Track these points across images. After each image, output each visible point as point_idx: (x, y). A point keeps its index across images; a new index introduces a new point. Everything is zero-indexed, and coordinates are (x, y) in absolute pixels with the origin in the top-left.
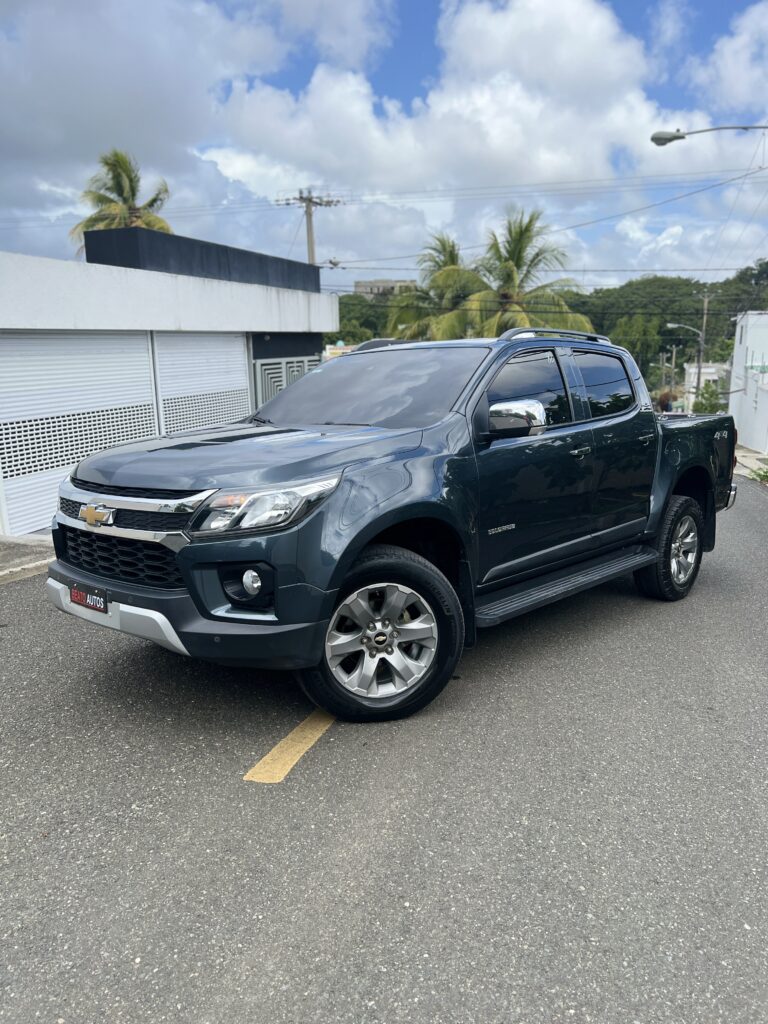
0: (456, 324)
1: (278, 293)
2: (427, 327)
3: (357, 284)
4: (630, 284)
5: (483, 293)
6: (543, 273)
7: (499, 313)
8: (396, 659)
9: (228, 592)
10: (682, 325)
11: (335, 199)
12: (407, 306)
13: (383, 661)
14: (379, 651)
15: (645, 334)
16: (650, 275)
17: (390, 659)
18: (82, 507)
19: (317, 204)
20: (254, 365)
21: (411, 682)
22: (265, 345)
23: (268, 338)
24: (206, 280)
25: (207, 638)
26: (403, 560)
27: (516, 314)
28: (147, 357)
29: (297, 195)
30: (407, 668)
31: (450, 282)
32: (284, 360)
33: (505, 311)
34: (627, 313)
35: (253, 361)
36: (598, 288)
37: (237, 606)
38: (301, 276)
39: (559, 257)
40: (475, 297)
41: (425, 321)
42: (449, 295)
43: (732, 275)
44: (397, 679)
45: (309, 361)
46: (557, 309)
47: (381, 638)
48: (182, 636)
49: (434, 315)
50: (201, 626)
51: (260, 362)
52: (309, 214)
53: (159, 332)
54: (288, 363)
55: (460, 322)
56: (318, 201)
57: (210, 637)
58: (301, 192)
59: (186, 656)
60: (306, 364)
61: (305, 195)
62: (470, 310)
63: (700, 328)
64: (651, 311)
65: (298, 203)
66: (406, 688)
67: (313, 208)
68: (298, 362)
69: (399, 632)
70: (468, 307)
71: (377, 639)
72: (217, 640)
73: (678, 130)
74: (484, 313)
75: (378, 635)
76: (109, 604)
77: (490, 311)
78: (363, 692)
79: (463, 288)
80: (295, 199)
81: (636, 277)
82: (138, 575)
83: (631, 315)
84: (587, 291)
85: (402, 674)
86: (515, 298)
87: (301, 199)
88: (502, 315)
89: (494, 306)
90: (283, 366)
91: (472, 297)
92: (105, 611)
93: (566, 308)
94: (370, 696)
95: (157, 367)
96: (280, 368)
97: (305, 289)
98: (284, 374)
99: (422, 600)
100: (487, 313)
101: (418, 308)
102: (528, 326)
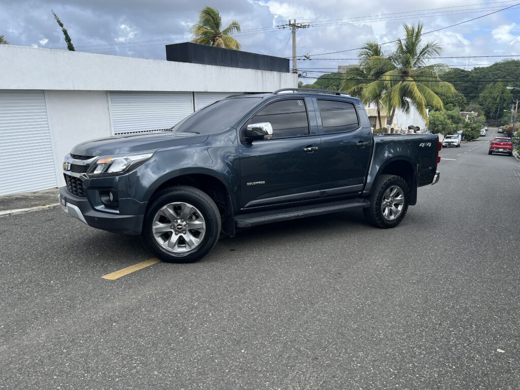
0: (376, 88)
1: (262, 73)
2: (361, 89)
3: (340, 68)
4: (496, 64)
5: (393, 71)
6: (427, 60)
7: (401, 82)
9: (103, 200)
11: (307, 24)
12: (351, 79)
13: (181, 237)
14: (179, 232)
15: (503, 93)
16: (509, 59)
17: (184, 236)
19: (299, 27)
21: (193, 247)
24: (222, 67)
26: (187, 192)
27: (409, 82)
29: (288, 23)
30: (191, 241)
33: (404, 81)
34: (493, 81)
36: (477, 67)
37: (106, 206)
38: (279, 64)
39: (437, 50)
41: (360, 86)
42: (372, 72)
44: (187, 245)
47: (180, 227)
48: (85, 216)
49: (366, 83)
50: (91, 213)
52: (294, 33)
53: (197, 92)
55: (378, 86)
56: (299, 25)
57: (94, 218)
58: (290, 21)
61: (292, 22)
64: (508, 80)
65: (288, 27)
66: (190, 250)
67: (296, 30)
69: (189, 225)
70: (384, 79)
71: (178, 227)
72: (96, 219)
74: (393, 82)
75: (178, 225)
76: (66, 203)
77: (396, 80)
78: (170, 249)
79: (382, 68)
80: (286, 25)
81: (500, 60)
83: (495, 82)
84: (469, 69)
85: (189, 243)
86: (410, 73)
87: (290, 25)
88: (403, 82)
89: (398, 78)
91: (387, 74)
92: (65, 206)
93: (438, 79)
94: (174, 251)
99: (198, 211)
100: (394, 82)
101: (357, 79)
102: (416, 89)
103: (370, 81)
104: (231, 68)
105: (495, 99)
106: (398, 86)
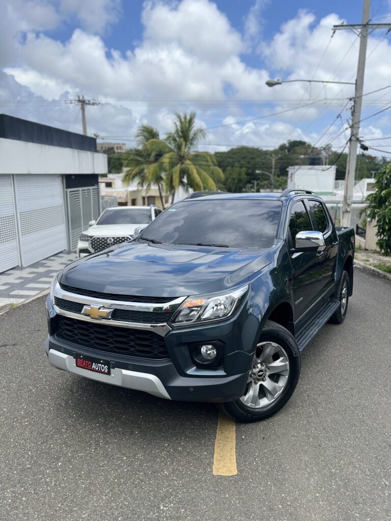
0: (158, 170)
1: (78, 152)
2: (143, 170)
4: (232, 150)
5: (171, 153)
7: (179, 165)
8: (268, 383)
10: (263, 172)
11: (97, 102)
13: (261, 386)
14: (259, 380)
15: (239, 175)
18: (85, 307)
19: (87, 104)
20: (66, 192)
21: (276, 396)
22: (72, 181)
23: (73, 177)
24: (43, 145)
25: (185, 389)
27: (188, 165)
28: (11, 189)
29: (77, 99)
30: (273, 388)
31: (154, 147)
32: (80, 189)
33: (182, 164)
35: (66, 190)
36: (217, 151)
37: (200, 367)
38: (86, 143)
40: (167, 155)
41: (142, 167)
42: (153, 154)
43: (277, 147)
44: (269, 395)
45: (93, 189)
46: (206, 163)
47: (261, 373)
48: (168, 388)
49: (146, 164)
50: (180, 382)
51: (69, 190)
52: (83, 109)
53: (17, 175)
54: (83, 190)
56: (87, 102)
58: (79, 97)
59: (169, 400)
60: (91, 190)
61: (81, 98)
62: (164, 162)
63: (271, 173)
65: (77, 103)
66: (273, 400)
67: (85, 106)
68: (88, 190)
69: (269, 368)
70: (163, 161)
72: (191, 390)
73: (278, 80)
75: (259, 372)
76: (112, 370)
77: (174, 163)
78: (253, 405)
79: (161, 150)
80: (75, 100)
82: (130, 349)
84: (213, 153)
85: (272, 392)
86: (187, 157)
87: (79, 101)
89: (176, 161)
90: (80, 192)
91: (164, 156)
92: (109, 373)
93: (210, 163)
94: (257, 407)
95: (16, 194)
96: (79, 193)
97: (89, 150)
98: (81, 197)
99: (283, 349)
100: (172, 165)
101: (137, 160)
102: (195, 171)
103: (151, 163)
104: (51, 147)
105: (234, 179)
106: (177, 168)
